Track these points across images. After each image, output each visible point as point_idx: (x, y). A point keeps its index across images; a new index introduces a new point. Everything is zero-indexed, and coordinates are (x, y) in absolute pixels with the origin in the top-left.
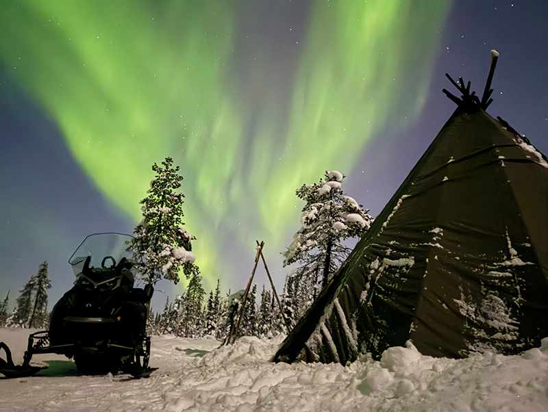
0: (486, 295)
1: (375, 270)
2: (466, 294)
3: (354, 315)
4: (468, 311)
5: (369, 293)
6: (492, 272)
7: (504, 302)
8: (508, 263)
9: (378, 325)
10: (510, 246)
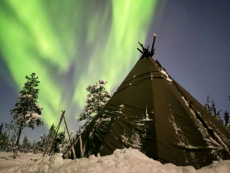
0: (134, 133)
1: (97, 123)
2: (126, 133)
3: (85, 143)
4: (125, 140)
5: (93, 133)
6: (138, 124)
7: (139, 136)
8: (144, 120)
9: (92, 147)
10: (146, 113)
